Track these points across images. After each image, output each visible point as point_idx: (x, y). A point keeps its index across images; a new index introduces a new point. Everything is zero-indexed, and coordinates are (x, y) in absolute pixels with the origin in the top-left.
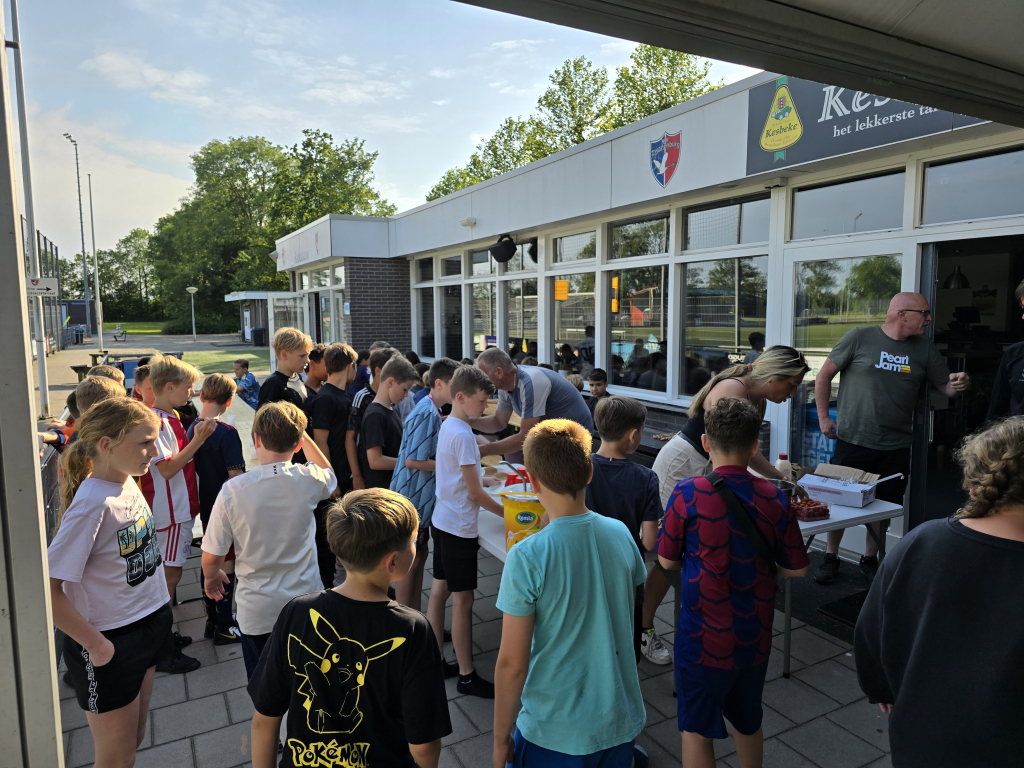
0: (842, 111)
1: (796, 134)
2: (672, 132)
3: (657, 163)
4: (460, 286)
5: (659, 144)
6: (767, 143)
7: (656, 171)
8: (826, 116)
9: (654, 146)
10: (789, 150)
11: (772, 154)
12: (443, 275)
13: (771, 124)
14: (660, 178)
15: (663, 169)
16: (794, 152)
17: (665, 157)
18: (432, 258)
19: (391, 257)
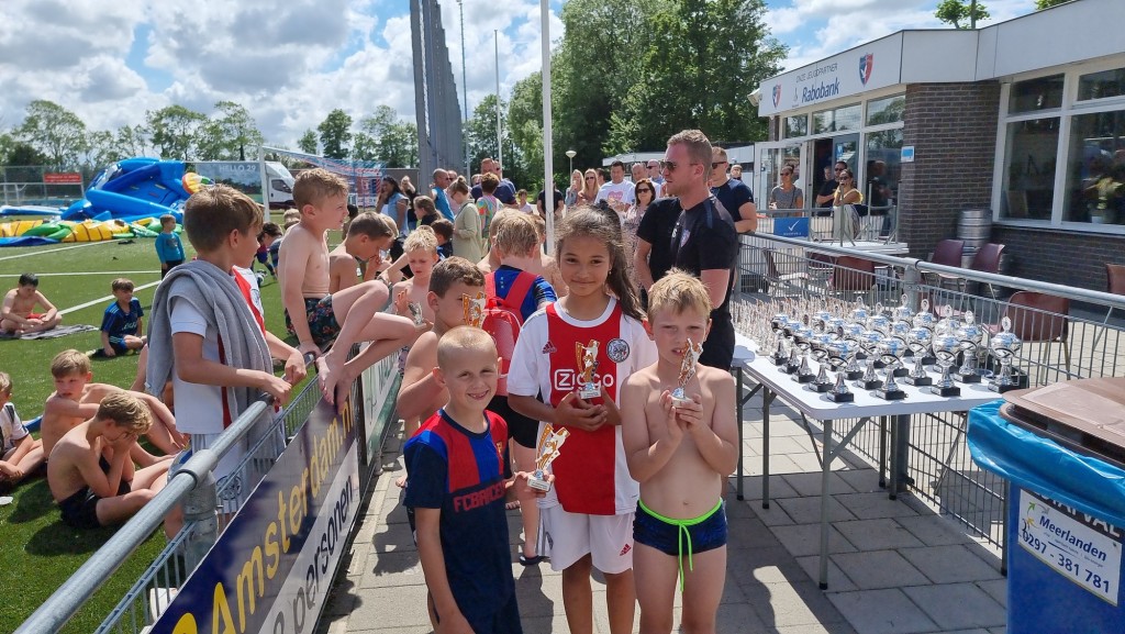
18: (1062, 75)
19: (977, 80)
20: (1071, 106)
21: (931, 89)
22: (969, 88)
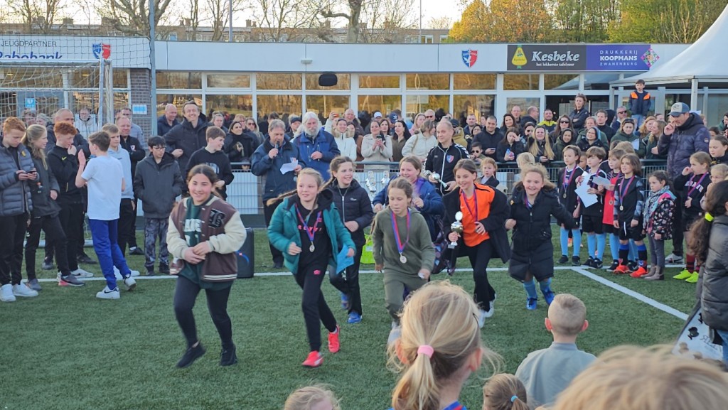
0: (539, 59)
1: (525, 62)
2: (473, 49)
3: (465, 59)
5: (466, 52)
6: (514, 62)
7: (465, 62)
8: (534, 60)
9: (463, 52)
10: (523, 66)
11: (516, 66)
13: (516, 56)
14: (467, 64)
15: (468, 61)
16: (524, 67)
17: (470, 57)
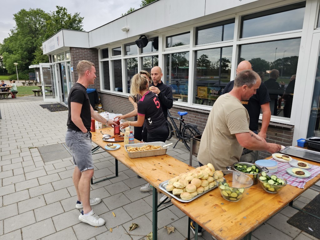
4: (121, 60)
12: (112, 56)
18: (108, 48)
19: (90, 48)
20: (111, 58)
21: (75, 49)
22: (89, 50)
